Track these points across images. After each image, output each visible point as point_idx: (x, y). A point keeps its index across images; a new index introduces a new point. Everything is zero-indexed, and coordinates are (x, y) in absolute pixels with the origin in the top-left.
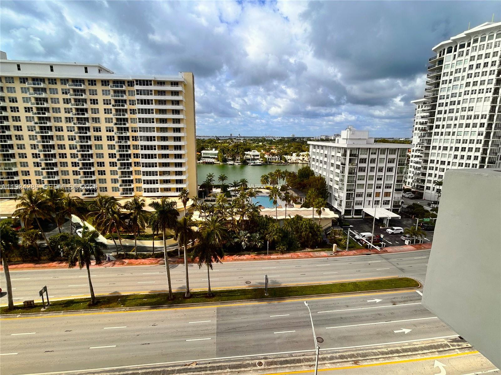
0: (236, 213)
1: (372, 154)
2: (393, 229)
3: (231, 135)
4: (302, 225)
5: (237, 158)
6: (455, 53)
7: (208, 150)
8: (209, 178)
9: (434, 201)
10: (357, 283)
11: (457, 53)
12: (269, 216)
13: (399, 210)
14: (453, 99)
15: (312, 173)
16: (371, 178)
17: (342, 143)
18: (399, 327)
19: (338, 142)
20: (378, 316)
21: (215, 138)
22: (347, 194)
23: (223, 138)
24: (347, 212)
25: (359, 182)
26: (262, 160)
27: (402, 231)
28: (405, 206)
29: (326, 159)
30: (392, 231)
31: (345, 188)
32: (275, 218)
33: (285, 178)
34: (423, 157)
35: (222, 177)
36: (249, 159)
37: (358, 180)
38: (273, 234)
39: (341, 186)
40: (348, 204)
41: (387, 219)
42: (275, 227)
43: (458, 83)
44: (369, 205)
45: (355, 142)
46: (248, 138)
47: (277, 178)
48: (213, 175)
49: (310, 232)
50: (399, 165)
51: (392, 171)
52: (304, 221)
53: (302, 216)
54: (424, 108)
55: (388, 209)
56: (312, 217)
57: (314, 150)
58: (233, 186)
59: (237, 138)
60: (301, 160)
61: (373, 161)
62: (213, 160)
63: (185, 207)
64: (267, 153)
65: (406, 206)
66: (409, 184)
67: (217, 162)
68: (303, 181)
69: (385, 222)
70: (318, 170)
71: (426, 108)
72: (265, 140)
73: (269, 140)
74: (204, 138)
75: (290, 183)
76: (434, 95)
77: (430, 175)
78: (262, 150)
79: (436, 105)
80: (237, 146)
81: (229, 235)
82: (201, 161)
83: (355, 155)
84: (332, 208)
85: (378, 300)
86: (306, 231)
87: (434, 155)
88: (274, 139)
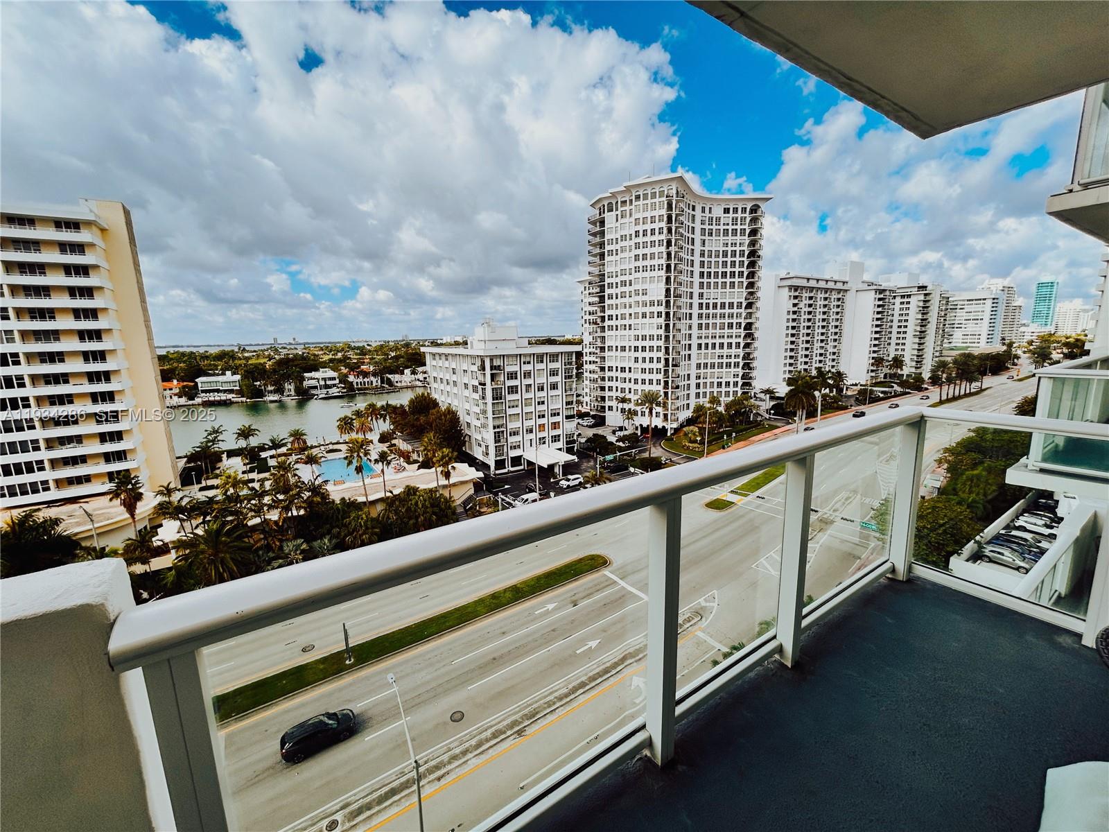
0: (270, 507)
1: (524, 363)
2: (568, 480)
3: (275, 340)
4: (416, 504)
5: (286, 387)
6: (617, 213)
7: (214, 375)
8: (209, 437)
9: (619, 427)
10: (518, 586)
11: (619, 212)
12: (349, 499)
13: (576, 448)
14: (623, 278)
15: (435, 404)
16: (528, 402)
17: (477, 349)
18: (583, 641)
19: (472, 347)
20: (553, 634)
21: (236, 349)
22: (495, 433)
23: (256, 348)
24: (500, 464)
25: (510, 411)
26: (343, 386)
27: (582, 480)
28: (583, 440)
29: (454, 378)
30: (567, 483)
31: (491, 423)
32: (362, 499)
33: (388, 417)
34: (599, 363)
35: (243, 431)
36: (316, 387)
37: (509, 407)
38: (360, 532)
39: (482, 420)
40: (499, 450)
41: (559, 466)
42: (362, 519)
43: (626, 255)
44: (531, 446)
45: (500, 345)
46: (314, 346)
47: (372, 420)
48: (222, 429)
49: (434, 513)
50: (565, 379)
51: (557, 389)
52: (420, 496)
53: (417, 486)
54: (591, 291)
55: (560, 449)
56: (436, 485)
57: (434, 363)
58: (270, 448)
59: (288, 347)
60: (421, 381)
61: (527, 375)
62: (230, 396)
63: (133, 516)
64: (352, 373)
65: (585, 439)
66: (587, 405)
67: (240, 400)
68: (418, 419)
69: (556, 470)
70: (444, 397)
71: (594, 291)
72: (349, 347)
73: (358, 348)
74: (207, 349)
75: (397, 426)
76: (600, 271)
77: (610, 389)
78: (342, 368)
79: (604, 285)
80: (285, 363)
81: (258, 556)
82: (198, 400)
83: (498, 368)
84: (473, 462)
85: (550, 607)
86: (425, 513)
87: (612, 359)
88: (368, 345)
